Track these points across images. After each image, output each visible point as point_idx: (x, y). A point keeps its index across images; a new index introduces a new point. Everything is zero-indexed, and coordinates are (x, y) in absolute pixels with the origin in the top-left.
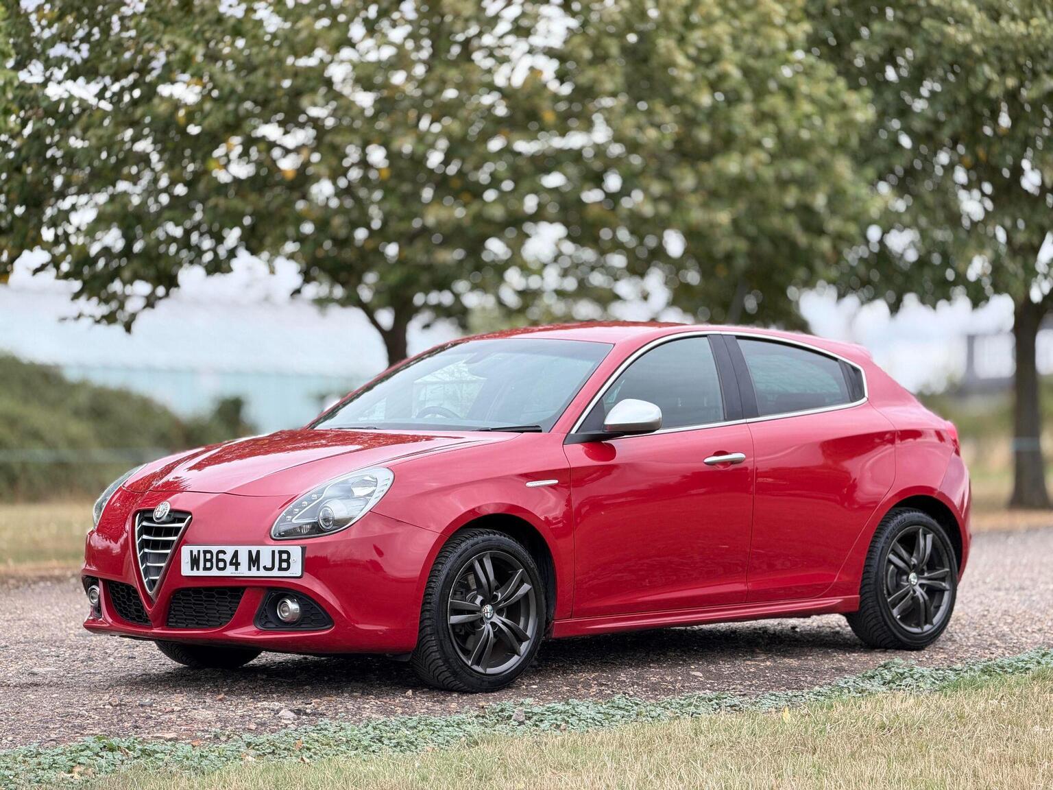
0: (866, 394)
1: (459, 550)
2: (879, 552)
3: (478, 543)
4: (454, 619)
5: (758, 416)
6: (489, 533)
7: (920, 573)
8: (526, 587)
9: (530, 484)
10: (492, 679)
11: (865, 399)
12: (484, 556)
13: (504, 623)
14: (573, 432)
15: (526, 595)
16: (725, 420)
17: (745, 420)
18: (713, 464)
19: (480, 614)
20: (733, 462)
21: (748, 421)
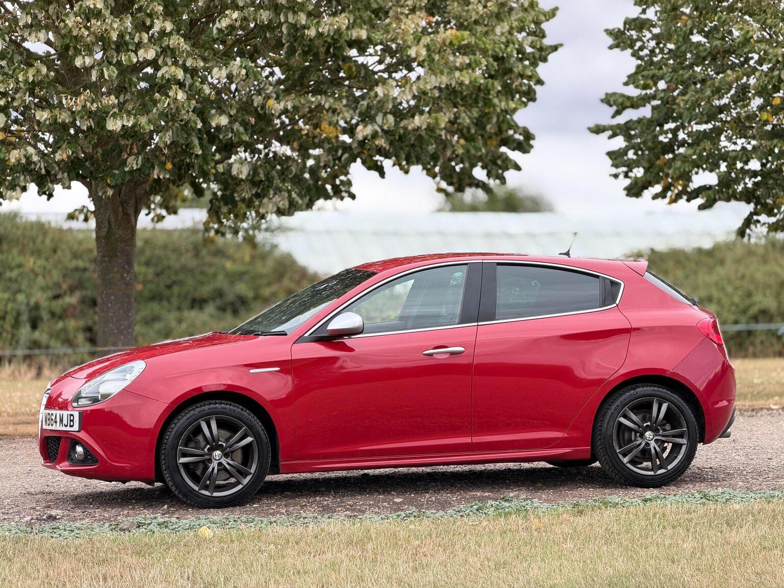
0: (617, 302)
1: (188, 415)
2: (608, 417)
3: (203, 410)
4: (183, 460)
5: (495, 320)
6: (216, 403)
7: (656, 431)
8: (249, 439)
9: (253, 371)
10: (216, 500)
11: (615, 305)
12: (210, 418)
13: (228, 464)
14: (307, 335)
15: (250, 444)
16: (459, 324)
17: (476, 324)
18: (431, 355)
19: (207, 457)
20: (452, 353)
21: (480, 324)
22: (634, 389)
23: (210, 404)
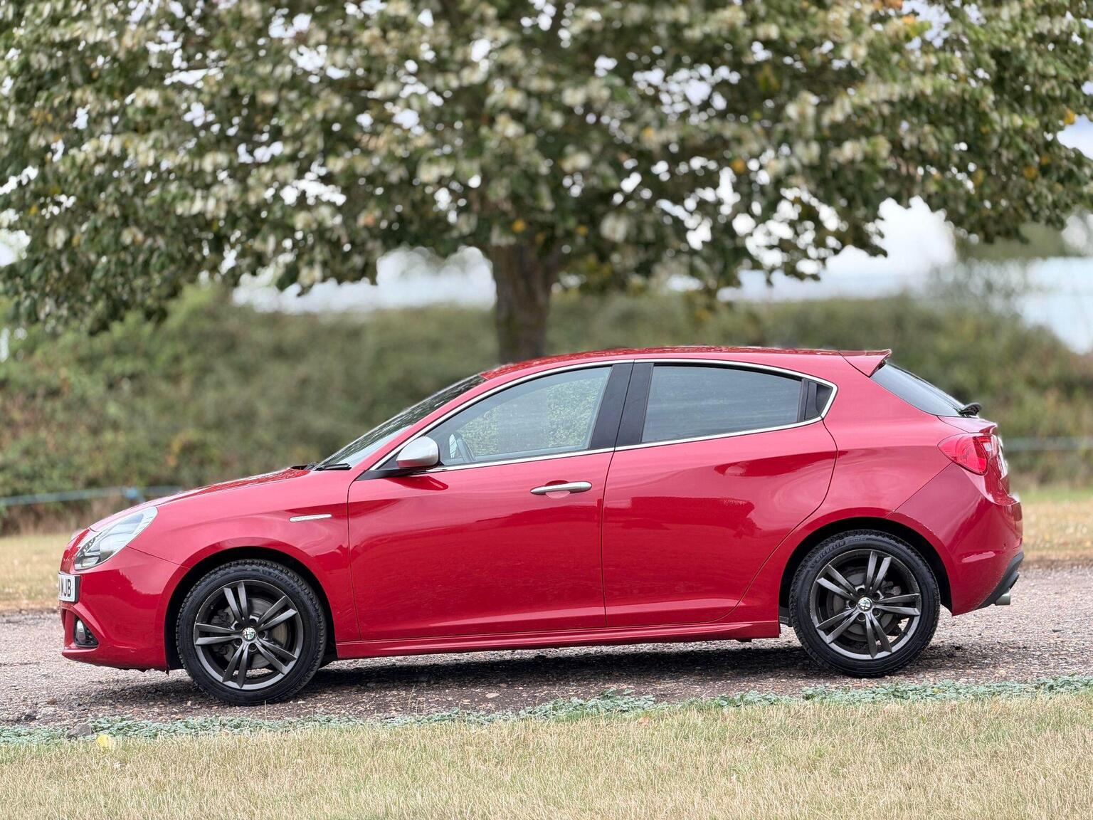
0: (823, 415)
1: (209, 580)
2: (802, 577)
3: (228, 573)
4: (201, 641)
5: (641, 443)
6: (245, 564)
7: (874, 597)
8: (291, 613)
9: (295, 519)
10: (248, 694)
11: (819, 418)
12: (237, 584)
13: (263, 646)
14: (373, 469)
15: (293, 619)
16: (588, 449)
17: (612, 449)
18: (543, 493)
19: (236, 637)
20: (573, 491)
21: (617, 449)
22: (841, 538)
23: (238, 564)
